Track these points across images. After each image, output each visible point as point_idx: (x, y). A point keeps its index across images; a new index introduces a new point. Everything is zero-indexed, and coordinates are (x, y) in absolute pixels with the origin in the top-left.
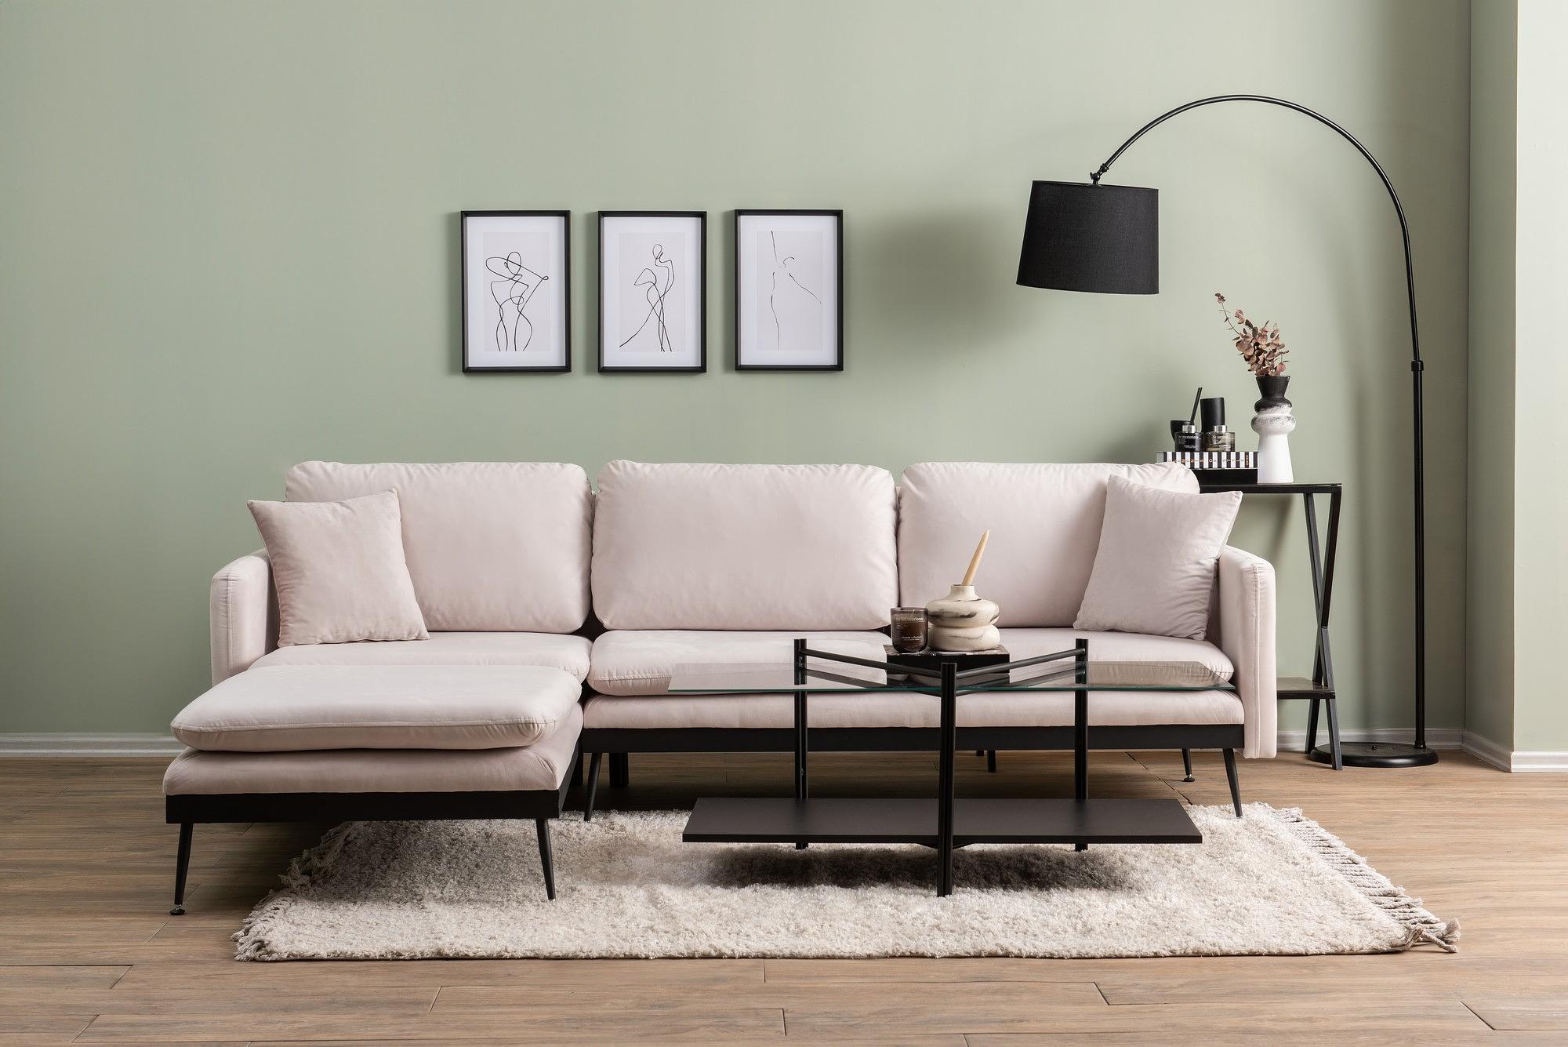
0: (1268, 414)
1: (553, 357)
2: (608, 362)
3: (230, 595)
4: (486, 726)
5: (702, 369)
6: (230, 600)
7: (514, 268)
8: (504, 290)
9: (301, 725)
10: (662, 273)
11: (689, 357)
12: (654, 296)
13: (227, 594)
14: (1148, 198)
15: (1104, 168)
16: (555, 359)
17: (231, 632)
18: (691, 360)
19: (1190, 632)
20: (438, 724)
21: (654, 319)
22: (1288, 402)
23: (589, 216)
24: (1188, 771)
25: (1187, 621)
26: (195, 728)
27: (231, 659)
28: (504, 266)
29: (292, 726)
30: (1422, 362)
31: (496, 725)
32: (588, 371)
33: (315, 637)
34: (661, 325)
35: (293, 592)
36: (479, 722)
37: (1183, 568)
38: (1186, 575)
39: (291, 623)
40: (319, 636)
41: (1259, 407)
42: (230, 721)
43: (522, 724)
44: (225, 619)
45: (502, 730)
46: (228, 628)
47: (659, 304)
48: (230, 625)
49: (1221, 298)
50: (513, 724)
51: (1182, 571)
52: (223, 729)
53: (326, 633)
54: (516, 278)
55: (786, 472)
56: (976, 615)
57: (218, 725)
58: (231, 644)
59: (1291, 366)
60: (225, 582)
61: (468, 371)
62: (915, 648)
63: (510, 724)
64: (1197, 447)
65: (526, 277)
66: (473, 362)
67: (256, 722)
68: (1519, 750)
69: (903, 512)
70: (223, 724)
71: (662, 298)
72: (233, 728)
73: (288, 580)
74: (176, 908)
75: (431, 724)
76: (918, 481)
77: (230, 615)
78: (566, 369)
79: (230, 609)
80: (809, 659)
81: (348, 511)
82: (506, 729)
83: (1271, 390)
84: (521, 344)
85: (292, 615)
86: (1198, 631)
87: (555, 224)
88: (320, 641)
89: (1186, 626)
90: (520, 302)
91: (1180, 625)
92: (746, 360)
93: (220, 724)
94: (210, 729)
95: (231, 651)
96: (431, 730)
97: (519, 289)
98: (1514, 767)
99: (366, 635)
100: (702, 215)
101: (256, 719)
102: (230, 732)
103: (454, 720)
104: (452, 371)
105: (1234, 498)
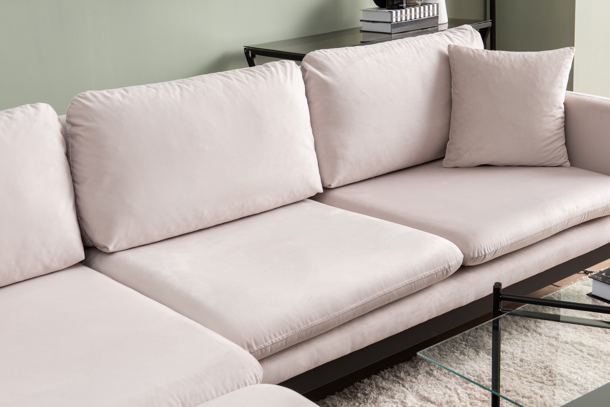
25: (559, 154)
38: (553, 119)
51: (550, 116)
86: (565, 160)
89: (559, 157)
91: (554, 158)
105: (571, 52)
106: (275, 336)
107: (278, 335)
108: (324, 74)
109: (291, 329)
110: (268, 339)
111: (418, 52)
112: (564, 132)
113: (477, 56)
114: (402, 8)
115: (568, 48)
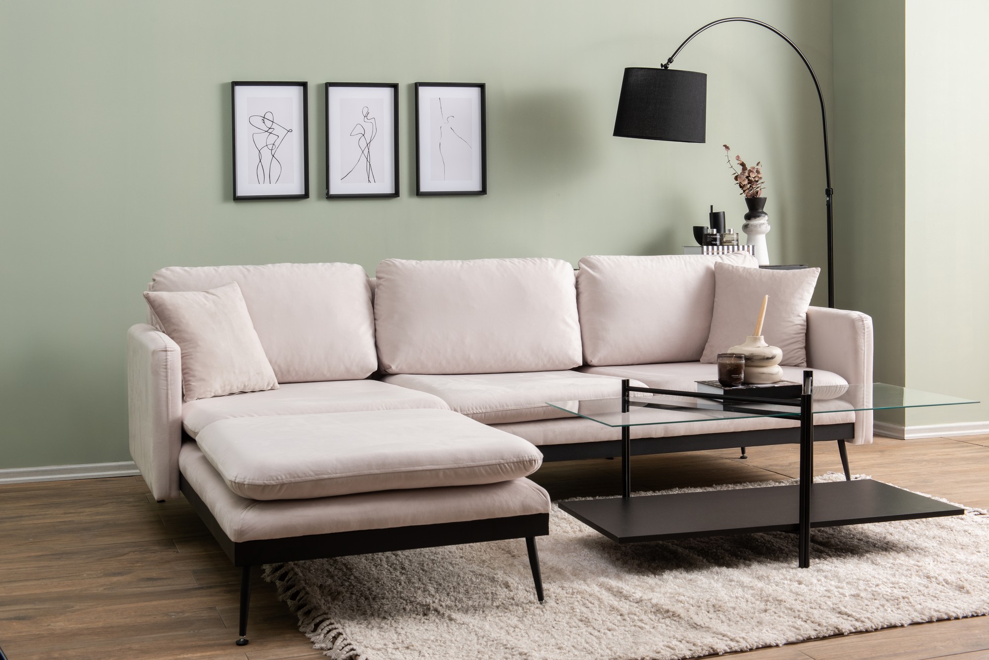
0: (755, 222)
1: (296, 188)
2: (333, 191)
3: (169, 363)
4: (499, 465)
5: (396, 194)
6: (169, 367)
7: (269, 124)
8: (261, 139)
9: (351, 474)
10: (368, 127)
11: (387, 188)
12: (363, 144)
13: (167, 362)
14: (699, 80)
15: (670, 60)
16: (298, 190)
17: (170, 392)
18: (389, 189)
19: (798, 361)
20: (461, 466)
21: (364, 159)
22: (766, 214)
23: (319, 86)
24: (743, 452)
25: (796, 355)
26: (260, 482)
27: (170, 414)
28: (261, 122)
29: (344, 475)
30: (832, 189)
31: (507, 463)
32: (319, 197)
33: (211, 391)
34: (368, 164)
35: (191, 358)
36: (494, 462)
37: (789, 319)
38: (791, 324)
39: (193, 382)
40: (213, 391)
41: (748, 217)
42: (290, 474)
43: (526, 461)
44: (165, 382)
45: (511, 468)
46: (167, 390)
47: (367, 150)
48: (169, 387)
49: (727, 147)
50: (520, 462)
51: (789, 321)
52: (285, 481)
53: (218, 388)
54: (270, 131)
55: (508, 262)
56: (776, 357)
57: (280, 478)
58: (170, 402)
59: (765, 191)
60: (164, 353)
61: (237, 199)
62: (739, 383)
63: (517, 462)
64: (718, 243)
65: (278, 130)
66: (240, 193)
67: (312, 473)
68: (909, 426)
69: (581, 287)
70: (284, 477)
71: (368, 145)
72: (293, 480)
73: (186, 349)
74: (242, 639)
75: (456, 466)
76: (592, 266)
77: (169, 379)
78: (306, 196)
79: (169, 374)
80: (631, 393)
81: (215, 297)
82: (514, 465)
83: (755, 206)
84: (274, 179)
85: (194, 376)
86: (802, 361)
87: (297, 91)
88: (213, 395)
89: (795, 358)
90: (273, 148)
91: (791, 358)
92: (423, 189)
93: (281, 477)
94: (273, 483)
95: (170, 407)
96: (456, 471)
97: (272, 138)
98: (907, 436)
99: (241, 389)
100: (395, 86)
101: (313, 471)
102: (290, 484)
103: (473, 461)
104: (225, 199)
105: (816, 272)
106: (477, 409)
107: (479, 409)
108: (594, 271)
109: (490, 407)
110: (471, 409)
111: (686, 265)
112: (804, 338)
113: (734, 270)
114: (716, 245)
115: (814, 268)
